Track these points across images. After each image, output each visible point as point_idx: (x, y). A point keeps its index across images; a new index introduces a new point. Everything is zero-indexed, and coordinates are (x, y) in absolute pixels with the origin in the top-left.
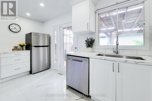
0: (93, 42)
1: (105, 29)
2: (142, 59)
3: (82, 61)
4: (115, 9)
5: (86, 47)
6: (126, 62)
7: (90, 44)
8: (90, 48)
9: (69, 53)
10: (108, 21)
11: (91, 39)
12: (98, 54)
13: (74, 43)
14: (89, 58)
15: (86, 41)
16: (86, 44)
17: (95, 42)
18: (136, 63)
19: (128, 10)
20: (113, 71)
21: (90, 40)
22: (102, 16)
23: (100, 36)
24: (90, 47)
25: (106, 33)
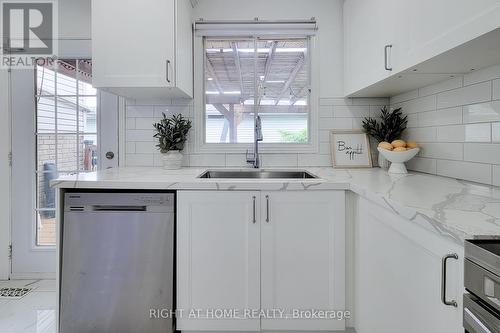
0: (186, 132)
1: (218, 93)
2: (308, 176)
3: (143, 209)
4: (251, 37)
5: (158, 150)
6: (284, 188)
7: (175, 138)
8: (173, 155)
9: (73, 178)
10: (226, 70)
11: (180, 122)
12: (203, 171)
13: (99, 134)
14: (174, 192)
15: (159, 127)
16: (161, 140)
17: (191, 132)
18: (306, 189)
19: (278, 50)
20: (254, 221)
21: (173, 124)
22: (213, 49)
23: (208, 113)
24: (175, 149)
25: (218, 105)
